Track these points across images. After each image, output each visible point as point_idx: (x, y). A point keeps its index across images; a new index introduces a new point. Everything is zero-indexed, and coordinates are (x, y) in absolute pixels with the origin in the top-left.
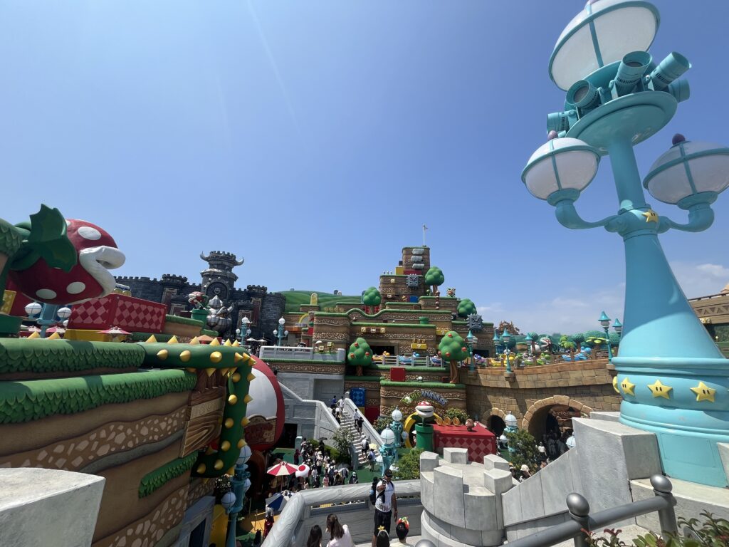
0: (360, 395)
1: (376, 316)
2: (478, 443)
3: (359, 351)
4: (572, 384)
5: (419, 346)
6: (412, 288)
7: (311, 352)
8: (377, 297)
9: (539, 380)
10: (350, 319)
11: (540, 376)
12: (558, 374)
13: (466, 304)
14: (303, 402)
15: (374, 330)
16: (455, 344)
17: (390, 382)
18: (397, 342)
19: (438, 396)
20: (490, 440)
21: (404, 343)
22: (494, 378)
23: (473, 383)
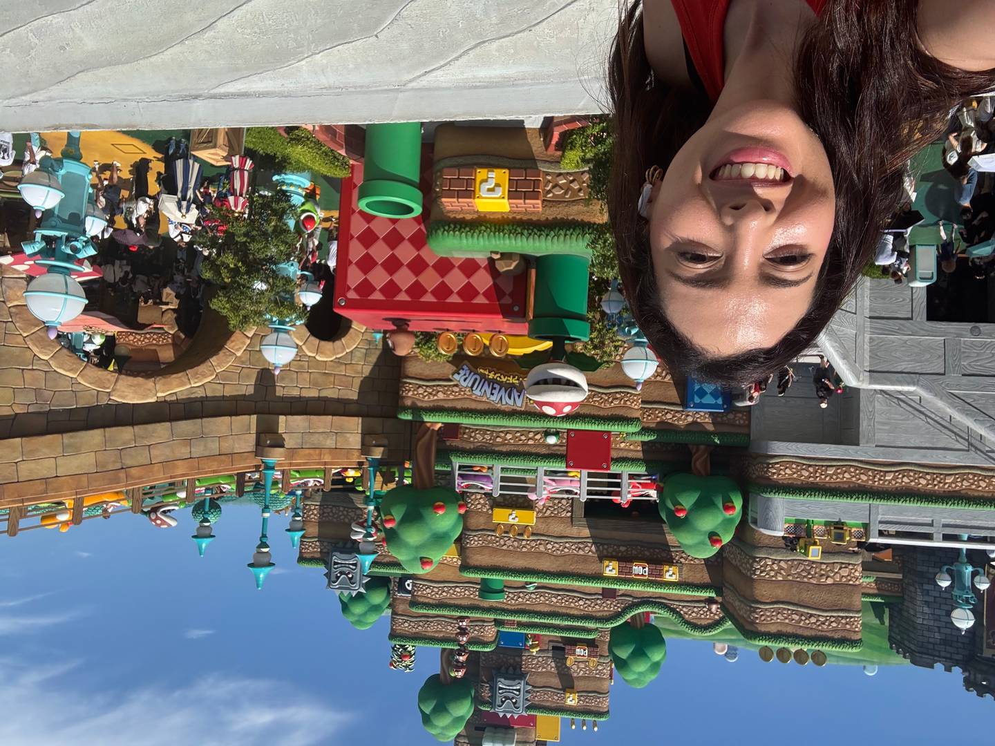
0: (702, 393)
1: (637, 605)
2: (391, 289)
3: (708, 522)
4: (95, 436)
5: (514, 517)
6: (516, 673)
7: (874, 529)
8: (624, 653)
9: (188, 441)
10: (723, 607)
11: (184, 452)
12: (129, 462)
13: (365, 614)
14: (914, 384)
15: (639, 569)
16: (413, 537)
17: (614, 428)
18: (574, 531)
19: (477, 392)
20: (352, 295)
21: (557, 528)
22: (316, 439)
23: (376, 423)
